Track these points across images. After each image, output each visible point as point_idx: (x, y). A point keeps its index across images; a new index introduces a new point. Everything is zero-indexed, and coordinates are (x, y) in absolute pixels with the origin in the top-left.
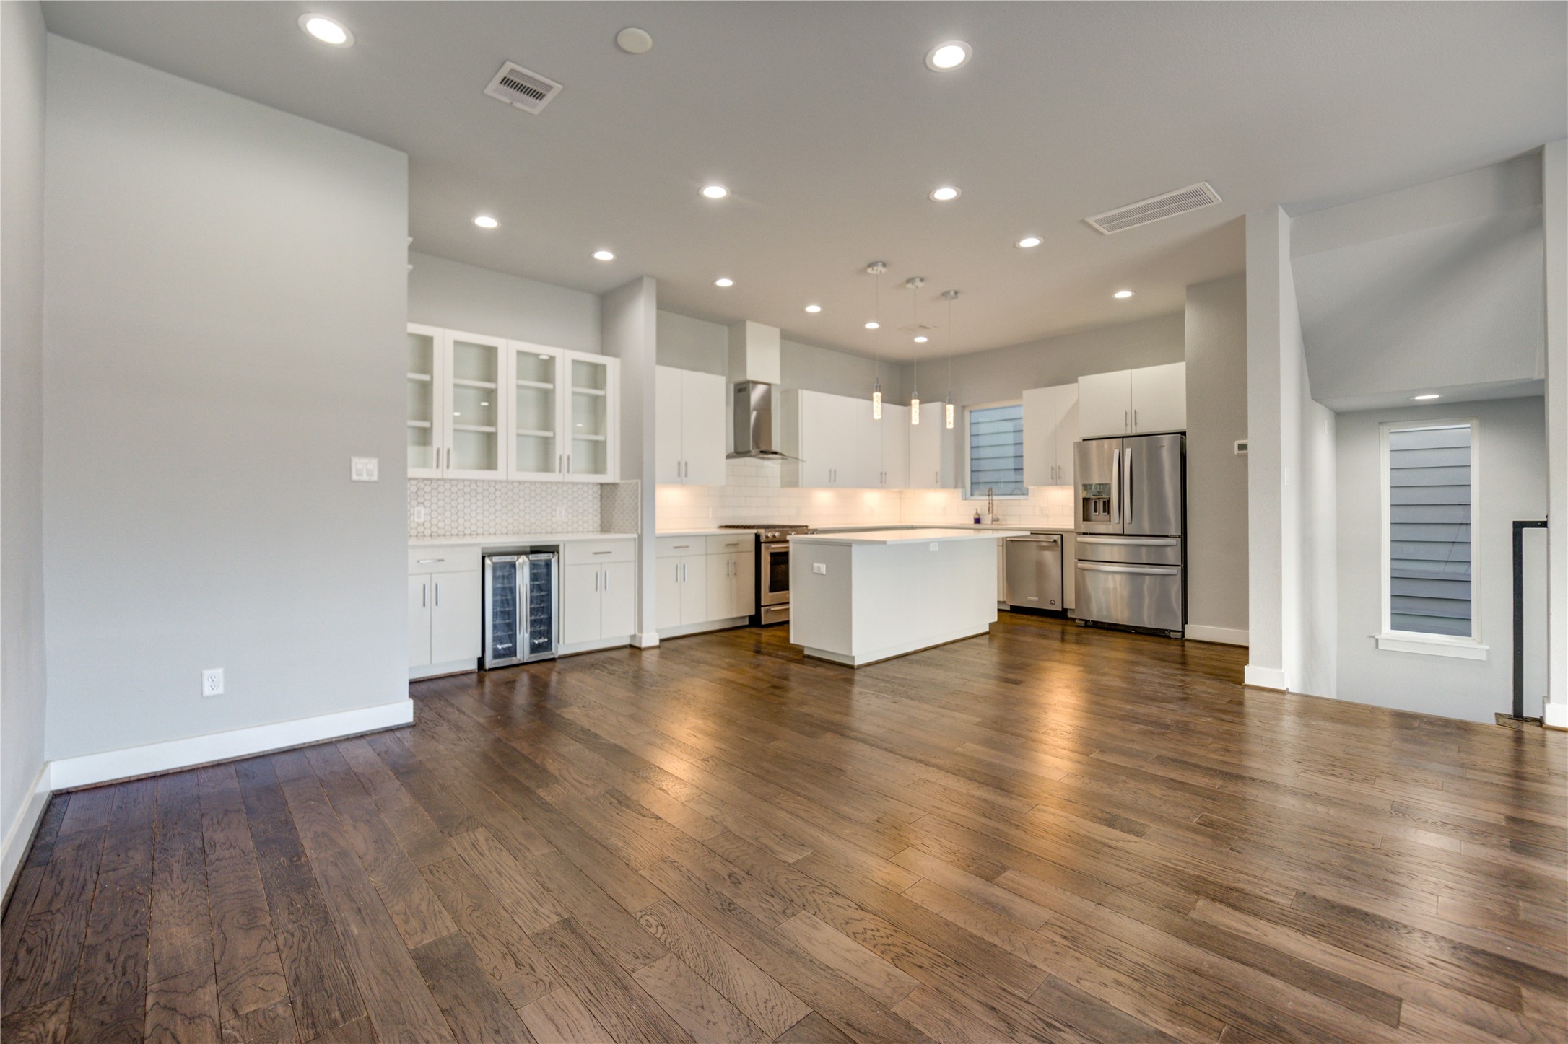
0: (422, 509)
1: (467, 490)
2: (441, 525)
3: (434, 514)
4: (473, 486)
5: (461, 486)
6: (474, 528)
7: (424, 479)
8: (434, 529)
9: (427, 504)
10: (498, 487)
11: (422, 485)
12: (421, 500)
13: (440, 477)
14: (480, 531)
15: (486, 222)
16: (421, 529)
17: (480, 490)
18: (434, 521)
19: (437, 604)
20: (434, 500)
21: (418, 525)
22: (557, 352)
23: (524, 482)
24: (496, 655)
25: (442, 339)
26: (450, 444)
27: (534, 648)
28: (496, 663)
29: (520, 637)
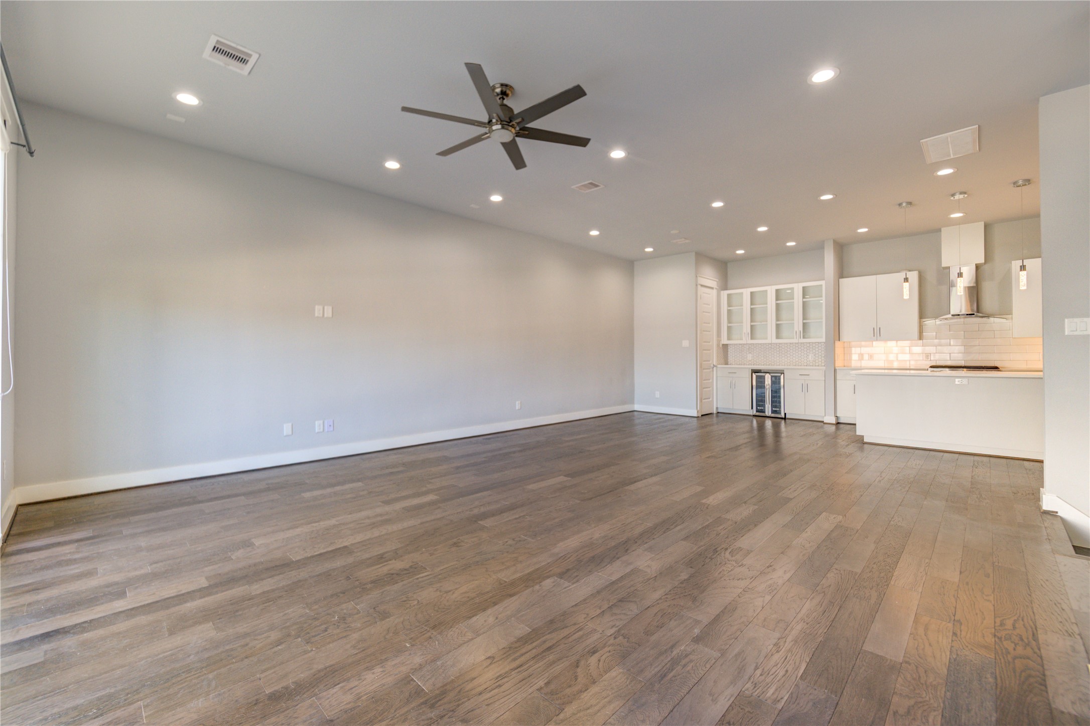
0: (751, 355)
1: (767, 347)
3: (754, 357)
5: (764, 346)
7: (751, 344)
8: (755, 362)
9: (752, 353)
10: (780, 346)
11: (750, 346)
12: (750, 351)
13: (746, 343)
14: (773, 364)
15: (741, 252)
16: (750, 362)
17: (773, 347)
18: (755, 360)
19: (735, 388)
20: (755, 351)
21: (749, 361)
22: (794, 285)
23: (781, 344)
24: (757, 411)
25: (746, 292)
26: (749, 331)
27: (773, 412)
28: (758, 414)
29: (766, 406)
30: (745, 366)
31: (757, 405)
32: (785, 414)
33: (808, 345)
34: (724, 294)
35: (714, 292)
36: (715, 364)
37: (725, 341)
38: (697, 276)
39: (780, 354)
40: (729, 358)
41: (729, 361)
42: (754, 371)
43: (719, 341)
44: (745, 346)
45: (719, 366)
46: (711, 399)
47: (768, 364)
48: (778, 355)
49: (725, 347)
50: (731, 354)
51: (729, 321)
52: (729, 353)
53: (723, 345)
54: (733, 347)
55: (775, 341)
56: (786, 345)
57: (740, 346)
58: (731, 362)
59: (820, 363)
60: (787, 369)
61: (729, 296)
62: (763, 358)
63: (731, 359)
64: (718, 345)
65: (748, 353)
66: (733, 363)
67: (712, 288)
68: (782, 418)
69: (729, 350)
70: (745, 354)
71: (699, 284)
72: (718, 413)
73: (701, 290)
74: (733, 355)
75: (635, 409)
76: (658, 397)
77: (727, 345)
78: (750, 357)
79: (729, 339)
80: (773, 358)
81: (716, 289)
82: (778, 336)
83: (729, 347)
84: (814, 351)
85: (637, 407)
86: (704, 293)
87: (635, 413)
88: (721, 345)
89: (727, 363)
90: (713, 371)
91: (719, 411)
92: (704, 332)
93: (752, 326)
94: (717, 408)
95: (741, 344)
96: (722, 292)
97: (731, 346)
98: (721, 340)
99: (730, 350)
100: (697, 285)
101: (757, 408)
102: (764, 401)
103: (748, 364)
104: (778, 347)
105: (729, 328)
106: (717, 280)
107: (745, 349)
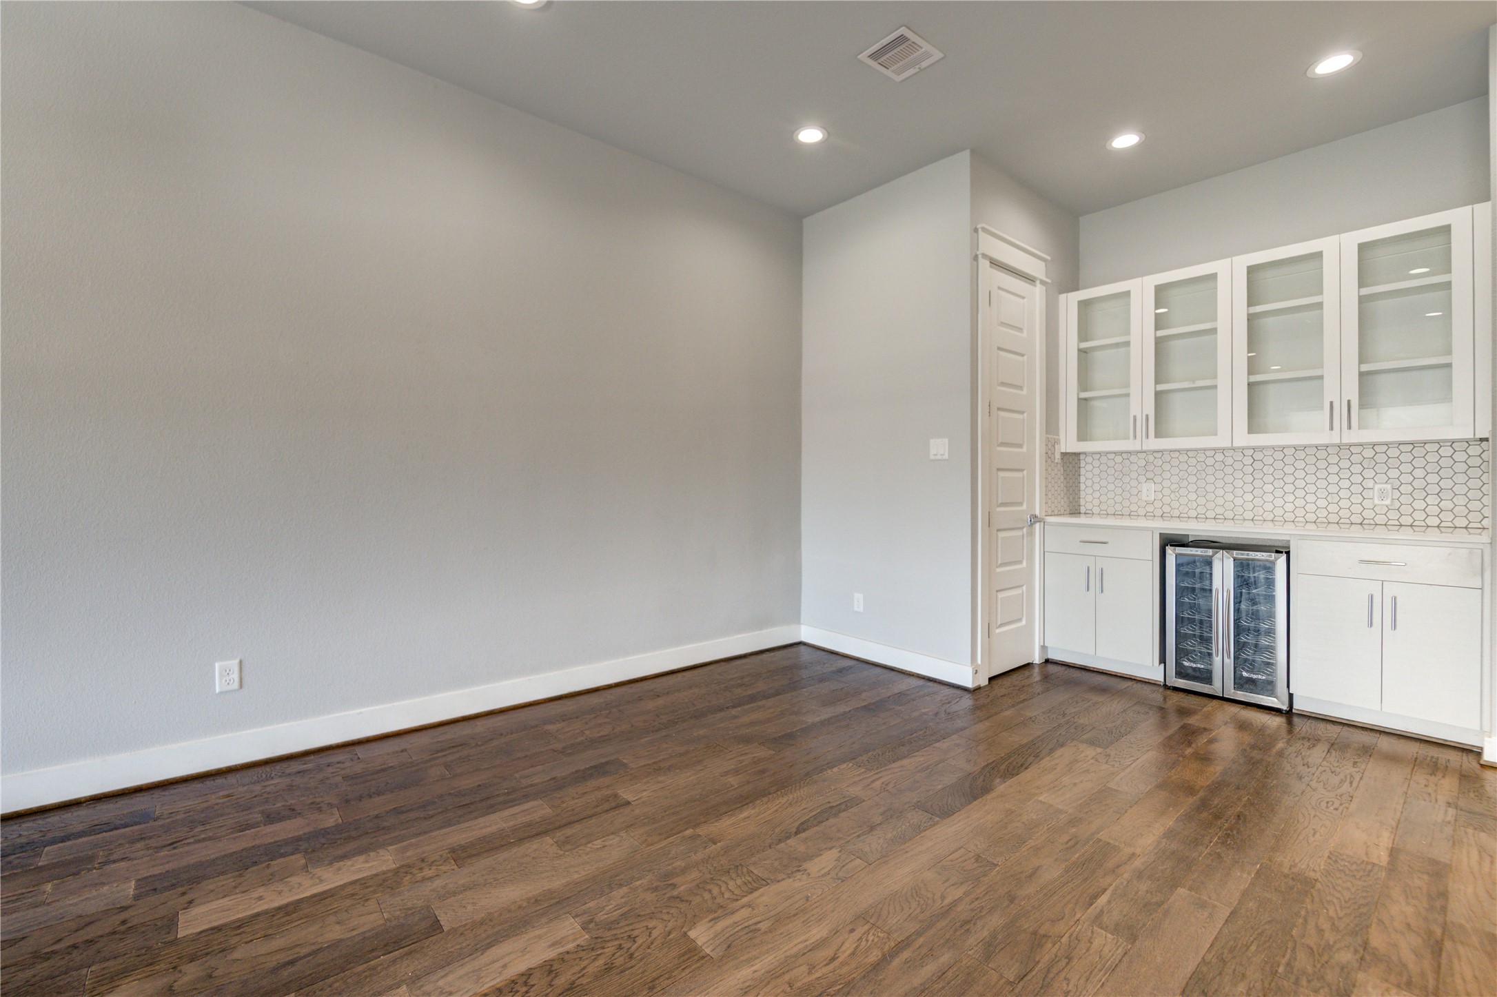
0: (1152, 487)
1: (1210, 461)
2: (1175, 504)
3: (1166, 492)
4: (1219, 457)
5: (1201, 457)
6: (1219, 510)
7: (1155, 451)
8: (1166, 509)
9: (1157, 479)
10: (1258, 456)
11: (1151, 458)
12: (1150, 475)
13: (1138, 448)
15: (1125, 141)
16: (1150, 508)
17: (1229, 461)
18: (1167, 500)
19: (1102, 591)
20: (1166, 475)
21: (1147, 503)
22: (1326, 245)
23: (1262, 449)
24: (1181, 673)
25: (1142, 289)
26: (1150, 409)
27: (1240, 683)
28: (1181, 683)
29: (1217, 660)
30: (1142, 523)
31: (1181, 653)
32: (1291, 696)
33: (1369, 453)
34: (1069, 303)
35: (1037, 293)
36: (1037, 513)
37: (1069, 442)
38: (976, 230)
39: (1258, 483)
40: (1082, 494)
41: (1082, 502)
42: (1169, 541)
43: (1051, 444)
44: (1133, 458)
45: (1050, 519)
46: (1024, 622)
47: (1211, 514)
48: (1249, 488)
49: (1072, 461)
50: (1089, 483)
51: (1084, 384)
52: (1082, 479)
53: (1064, 455)
54: (1096, 463)
55: (1243, 438)
56: (1279, 455)
57: (1118, 459)
58: (1089, 506)
59: (1419, 516)
60: (1303, 537)
61: (1084, 305)
62: (1193, 496)
63: (1088, 498)
64: (1048, 456)
65: (1142, 479)
66: (1096, 510)
67: (1030, 279)
68: (1278, 711)
69: (1082, 471)
70: (1134, 483)
71: (984, 256)
72: (1047, 661)
73: (991, 278)
74: (1097, 487)
75: (804, 639)
76: (861, 610)
77: (1077, 455)
78: (1148, 491)
79: (1083, 435)
80: (1230, 497)
81: (1042, 282)
82: (1255, 422)
83: (1083, 464)
84: (1393, 473)
85: (808, 633)
86: (999, 288)
87: (802, 648)
88: (1058, 456)
89: (1075, 512)
90: (1031, 534)
91: (1052, 656)
92: (1002, 414)
93: (1158, 395)
94: (1044, 648)
95: (1122, 453)
96: (1062, 297)
97: (1089, 459)
98: (1057, 442)
99: (1087, 472)
100: (976, 258)
101: (1178, 664)
102: (1206, 640)
103: (1142, 511)
104: (1248, 461)
105: (1083, 403)
106: (1049, 258)
107: (1135, 467)
